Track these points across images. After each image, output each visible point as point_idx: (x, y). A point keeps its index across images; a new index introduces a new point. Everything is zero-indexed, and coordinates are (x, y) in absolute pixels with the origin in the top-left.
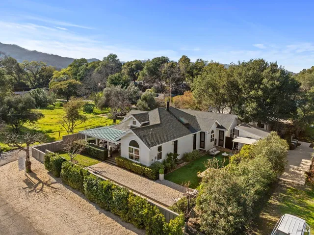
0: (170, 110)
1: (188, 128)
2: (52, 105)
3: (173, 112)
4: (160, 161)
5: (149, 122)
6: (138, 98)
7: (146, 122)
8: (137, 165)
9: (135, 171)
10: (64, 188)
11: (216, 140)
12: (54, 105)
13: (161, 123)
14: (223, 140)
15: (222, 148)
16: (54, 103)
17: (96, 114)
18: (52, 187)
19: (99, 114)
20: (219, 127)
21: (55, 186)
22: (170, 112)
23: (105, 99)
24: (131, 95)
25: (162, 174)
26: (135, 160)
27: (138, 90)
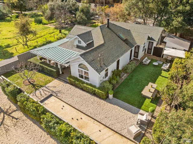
0: (110, 27)
1: (127, 44)
2: (9, 18)
3: (113, 29)
4: (107, 78)
5: (93, 41)
6: (77, 10)
7: (91, 41)
8: (88, 86)
9: (86, 90)
10: (24, 118)
11: (146, 49)
12: (11, 18)
13: (105, 43)
14: (151, 49)
15: (150, 55)
16: (10, 16)
17: (45, 24)
18: (13, 117)
19: (47, 24)
20: (149, 38)
21: (15, 115)
22: (110, 29)
23: (50, 12)
24: (71, 7)
25: (111, 94)
26: (85, 79)
27: (76, 3)
